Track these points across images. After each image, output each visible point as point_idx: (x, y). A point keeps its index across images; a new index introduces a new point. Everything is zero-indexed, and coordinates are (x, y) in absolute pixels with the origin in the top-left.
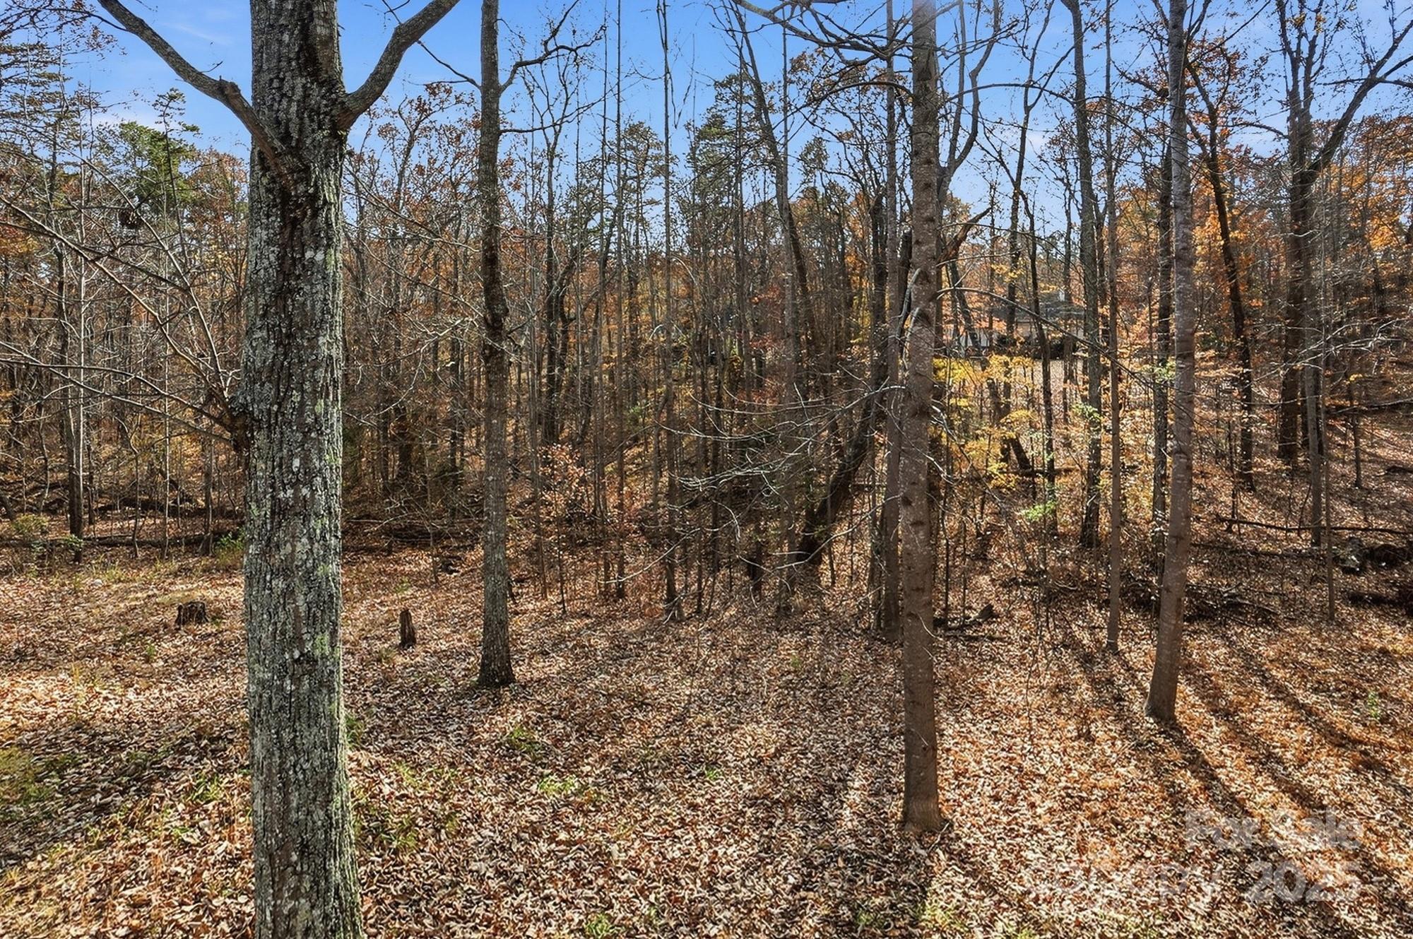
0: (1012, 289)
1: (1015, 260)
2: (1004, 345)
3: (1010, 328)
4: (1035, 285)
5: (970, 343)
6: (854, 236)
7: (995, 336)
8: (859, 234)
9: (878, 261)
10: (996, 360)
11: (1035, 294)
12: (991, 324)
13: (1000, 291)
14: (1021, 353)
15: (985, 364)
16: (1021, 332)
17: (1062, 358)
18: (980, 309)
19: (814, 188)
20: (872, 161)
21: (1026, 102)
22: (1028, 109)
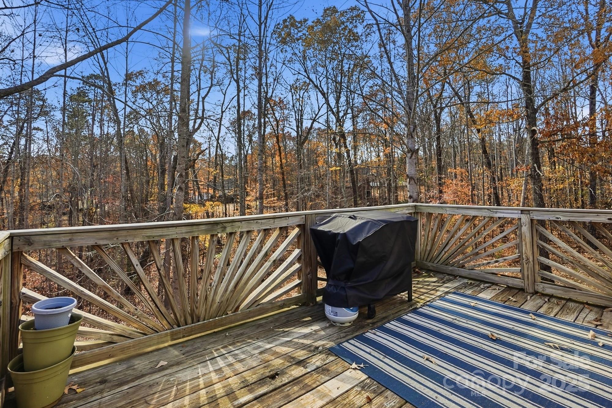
0: (215, 178)
1: (216, 167)
2: (212, 198)
3: (214, 192)
4: (222, 176)
5: (200, 199)
6: (152, 154)
7: (210, 195)
8: (154, 152)
9: (162, 165)
10: (208, 204)
11: (223, 179)
12: (208, 190)
13: (212, 178)
14: (217, 201)
15: (204, 205)
16: (219, 193)
17: (233, 203)
18: (203, 185)
19: (133, 131)
20: (161, 122)
21: (222, 109)
22: (222, 112)
